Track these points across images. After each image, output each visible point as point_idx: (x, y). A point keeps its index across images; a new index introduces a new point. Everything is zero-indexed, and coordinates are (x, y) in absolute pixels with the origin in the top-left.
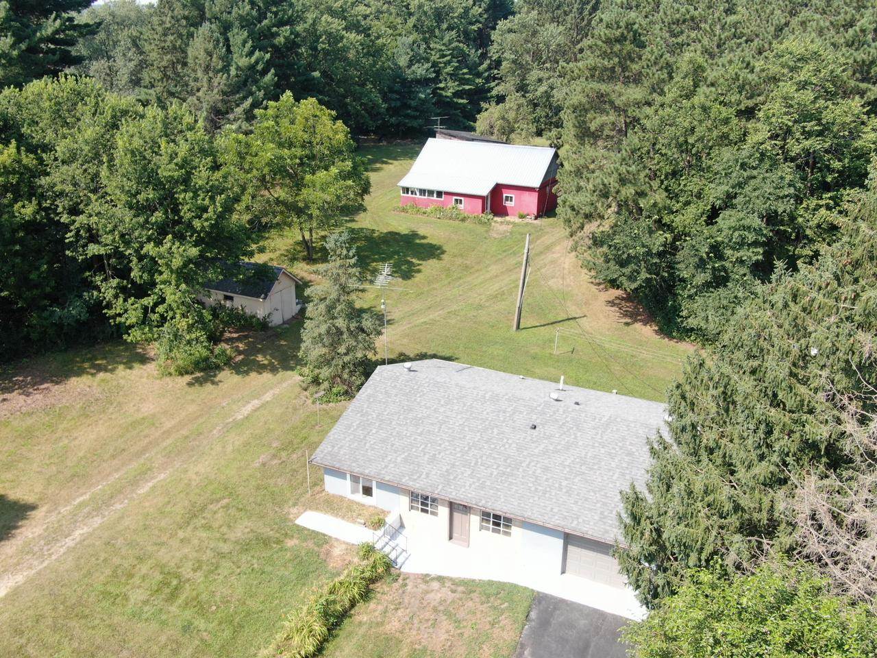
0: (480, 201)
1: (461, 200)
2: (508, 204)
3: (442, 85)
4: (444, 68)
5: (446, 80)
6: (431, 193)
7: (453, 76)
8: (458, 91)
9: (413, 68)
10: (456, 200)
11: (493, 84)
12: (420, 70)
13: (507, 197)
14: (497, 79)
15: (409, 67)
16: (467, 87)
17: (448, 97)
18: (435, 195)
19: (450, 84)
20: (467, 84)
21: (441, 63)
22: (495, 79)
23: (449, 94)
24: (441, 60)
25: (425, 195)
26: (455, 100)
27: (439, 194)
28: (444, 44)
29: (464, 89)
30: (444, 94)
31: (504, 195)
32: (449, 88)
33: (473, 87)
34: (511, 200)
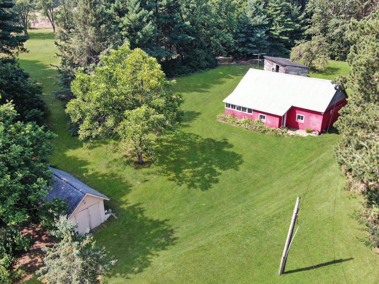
2: (299, 121)
3: (273, 28)
4: (276, 18)
5: (276, 25)
7: (280, 23)
8: (283, 31)
9: (255, 18)
10: (261, 116)
11: (306, 27)
12: (259, 20)
13: (299, 117)
14: (309, 24)
15: (253, 17)
16: (289, 29)
17: (276, 35)
18: (247, 111)
19: (278, 27)
20: (290, 28)
21: (274, 15)
22: (307, 24)
23: (277, 34)
24: (274, 13)
25: (240, 110)
26: (281, 37)
28: (277, 3)
29: (287, 31)
30: (274, 33)
31: (297, 114)
32: (277, 30)
33: (293, 29)
34: (302, 119)
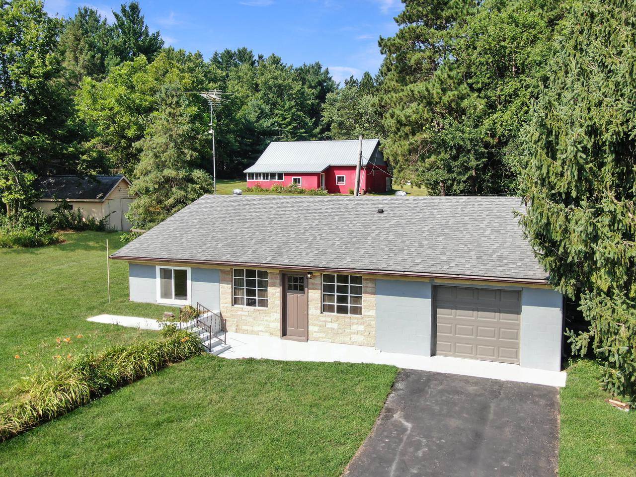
0: (315, 179)
1: (299, 179)
2: (340, 184)
4: (285, 128)
6: (273, 175)
7: (293, 133)
9: (261, 121)
10: (295, 180)
12: (266, 124)
13: (339, 178)
15: (257, 121)
18: (276, 177)
21: (283, 124)
24: (283, 122)
25: (267, 179)
27: (280, 176)
28: (285, 111)
31: (337, 176)
34: (343, 181)
